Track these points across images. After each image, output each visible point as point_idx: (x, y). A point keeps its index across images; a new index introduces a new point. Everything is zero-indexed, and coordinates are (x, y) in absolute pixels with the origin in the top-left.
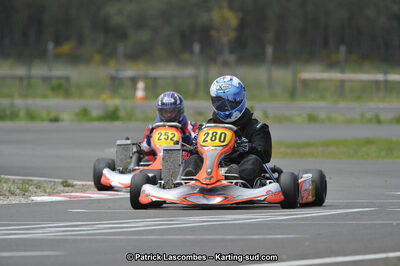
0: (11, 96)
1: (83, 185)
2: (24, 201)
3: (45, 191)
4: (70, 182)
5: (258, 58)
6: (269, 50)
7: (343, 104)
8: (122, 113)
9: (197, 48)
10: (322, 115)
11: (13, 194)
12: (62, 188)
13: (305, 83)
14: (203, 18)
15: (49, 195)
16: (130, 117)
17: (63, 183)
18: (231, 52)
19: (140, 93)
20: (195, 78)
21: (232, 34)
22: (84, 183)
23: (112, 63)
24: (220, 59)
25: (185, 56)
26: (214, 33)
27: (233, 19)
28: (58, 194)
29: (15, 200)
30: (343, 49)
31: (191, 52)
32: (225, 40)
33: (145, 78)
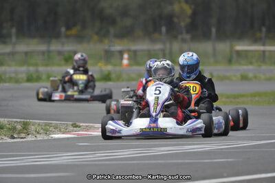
0: (36, 65)
1: (87, 126)
2: (46, 138)
3: (60, 131)
4: (78, 124)
5: (206, 36)
6: (214, 30)
7: (264, 67)
8: (113, 76)
9: (164, 29)
10: (251, 75)
11: (38, 133)
12: (72, 128)
13: (238, 53)
14: (168, 9)
15: (63, 133)
16: (119, 78)
17: (72, 125)
18: (188, 32)
19: (125, 62)
20: (163, 50)
21: (188, 20)
22: (87, 124)
23: (106, 41)
24: (180, 37)
25: (156, 36)
26: (175, 20)
27: (188, 10)
28: (69, 132)
29: (40, 137)
30: (264, 29)
31: (160, 33)
32: (183, 24)
33: (129, 51)
